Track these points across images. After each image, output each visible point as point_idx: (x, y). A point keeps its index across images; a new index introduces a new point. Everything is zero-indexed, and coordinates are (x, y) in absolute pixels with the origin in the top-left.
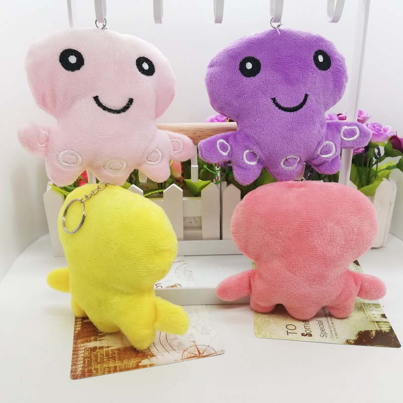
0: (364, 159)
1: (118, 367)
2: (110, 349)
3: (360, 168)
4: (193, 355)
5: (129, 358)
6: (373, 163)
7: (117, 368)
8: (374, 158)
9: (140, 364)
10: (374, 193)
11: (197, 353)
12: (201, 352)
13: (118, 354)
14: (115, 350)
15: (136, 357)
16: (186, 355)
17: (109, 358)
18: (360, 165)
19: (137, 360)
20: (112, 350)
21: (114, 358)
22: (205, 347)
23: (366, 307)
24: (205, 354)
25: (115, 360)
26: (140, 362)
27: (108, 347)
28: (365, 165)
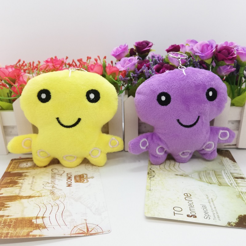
0: (235, 78)
1: (10, 234)
2: (9, 218)
3: (233, 86)
4: (81, 232)
5: (23, 227)
6: (243, 82)
7: (8, 234)
8: (243, 78)
9: (31, 234)
10: (244, 105)
11: (86, 230)
12: (90, 230)
13: (15, 223)
14: (13, 219)
15: (30, 226)
16: (75, 231)
17: (5, 225)
18: (233, 84)
19: (29, 230)
20: (11, 219)
21: (9, 226)
22: (94, 226)
23: (244, 195)
24: (93, 232)
25: (10, 227)
26: (31, 232)
27: (8, 216)
28: (236, 84)
